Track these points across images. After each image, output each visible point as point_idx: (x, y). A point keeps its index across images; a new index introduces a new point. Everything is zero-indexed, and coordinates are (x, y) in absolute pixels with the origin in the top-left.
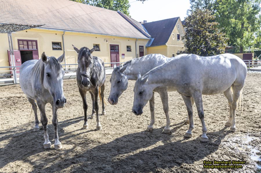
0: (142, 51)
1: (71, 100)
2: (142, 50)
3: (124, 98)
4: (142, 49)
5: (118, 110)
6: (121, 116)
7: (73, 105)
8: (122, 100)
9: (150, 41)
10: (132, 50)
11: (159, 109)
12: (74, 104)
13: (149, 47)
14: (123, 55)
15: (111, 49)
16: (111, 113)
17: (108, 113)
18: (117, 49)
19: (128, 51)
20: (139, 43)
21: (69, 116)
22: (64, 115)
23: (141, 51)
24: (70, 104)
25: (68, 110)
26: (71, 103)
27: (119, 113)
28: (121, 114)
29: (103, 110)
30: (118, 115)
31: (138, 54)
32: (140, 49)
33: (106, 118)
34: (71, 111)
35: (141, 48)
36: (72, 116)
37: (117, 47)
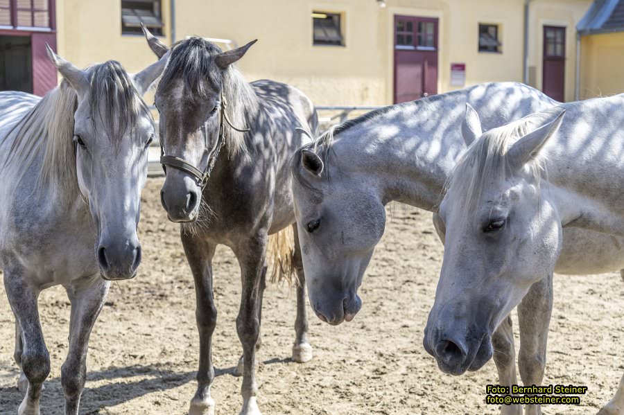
0: (559, 52)
1: (170, 278)
2: (559, 47)
3: (416, 288)
4: (559, 40)
5: (371, 346)
6: (379, 373)
7: (172, 304)
8: (407, 295)
9: (602, 1)
10: (504, 48)
11: (579, 353)
12: (175, 300)
13: (593, 32)
14: (459, 67)
15: (399, 40)
16: (335, 357)
17: (321, 354)
18: (430, 38)
19: (482, 48)
21: (140, 354)
22: (118, 347)
23: (551, 52)
24: (162, 296)
25: (143, 324)
26: (167, 293)
27: (374, 359)
28: (382, 362)
29: (300, 339)
30: (367, 371)
31: (533, 69)
32: (546, 42)
33: (308, 378)
34: (156, 329)
35: (550, 34)
36: (157, 355)
37: (429, 30)
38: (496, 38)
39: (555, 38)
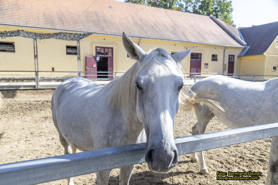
0: (233, 61)
9: (244, 49)
10: (218, 60)
13: (242, 56)
14: (207, 64)
15: (192, 58)
19: (213, 60)
20: (229, 52)
32: (229, 58)
37: (199, 56)
38: (216, 58)
39: (232, 58)
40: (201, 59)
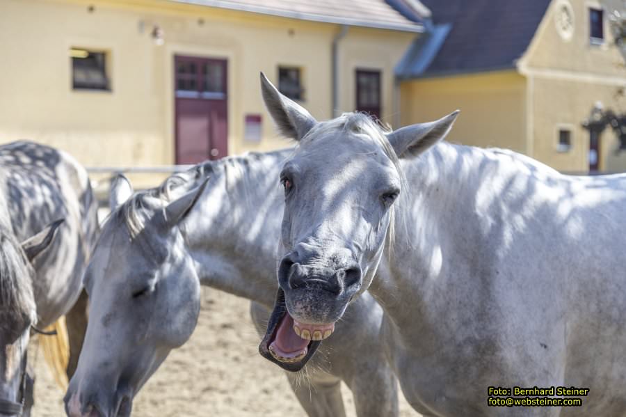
0: (374, 102)
2: (374, 96)
3: (219, 397)
8: (209, 407)
9: (421, 41)
13: (414, 77)
14: (255, 119)
15: (180, 84)
18: (218, 83)
20: (355, 56)
23: (364, 100)
32: (359, 88)
35: (364, 80)
37: (217, 73)
38: (298, 84)
39: (369, 85)
40: (224, 89)
